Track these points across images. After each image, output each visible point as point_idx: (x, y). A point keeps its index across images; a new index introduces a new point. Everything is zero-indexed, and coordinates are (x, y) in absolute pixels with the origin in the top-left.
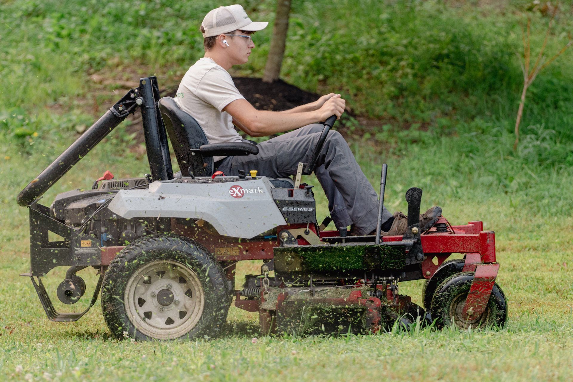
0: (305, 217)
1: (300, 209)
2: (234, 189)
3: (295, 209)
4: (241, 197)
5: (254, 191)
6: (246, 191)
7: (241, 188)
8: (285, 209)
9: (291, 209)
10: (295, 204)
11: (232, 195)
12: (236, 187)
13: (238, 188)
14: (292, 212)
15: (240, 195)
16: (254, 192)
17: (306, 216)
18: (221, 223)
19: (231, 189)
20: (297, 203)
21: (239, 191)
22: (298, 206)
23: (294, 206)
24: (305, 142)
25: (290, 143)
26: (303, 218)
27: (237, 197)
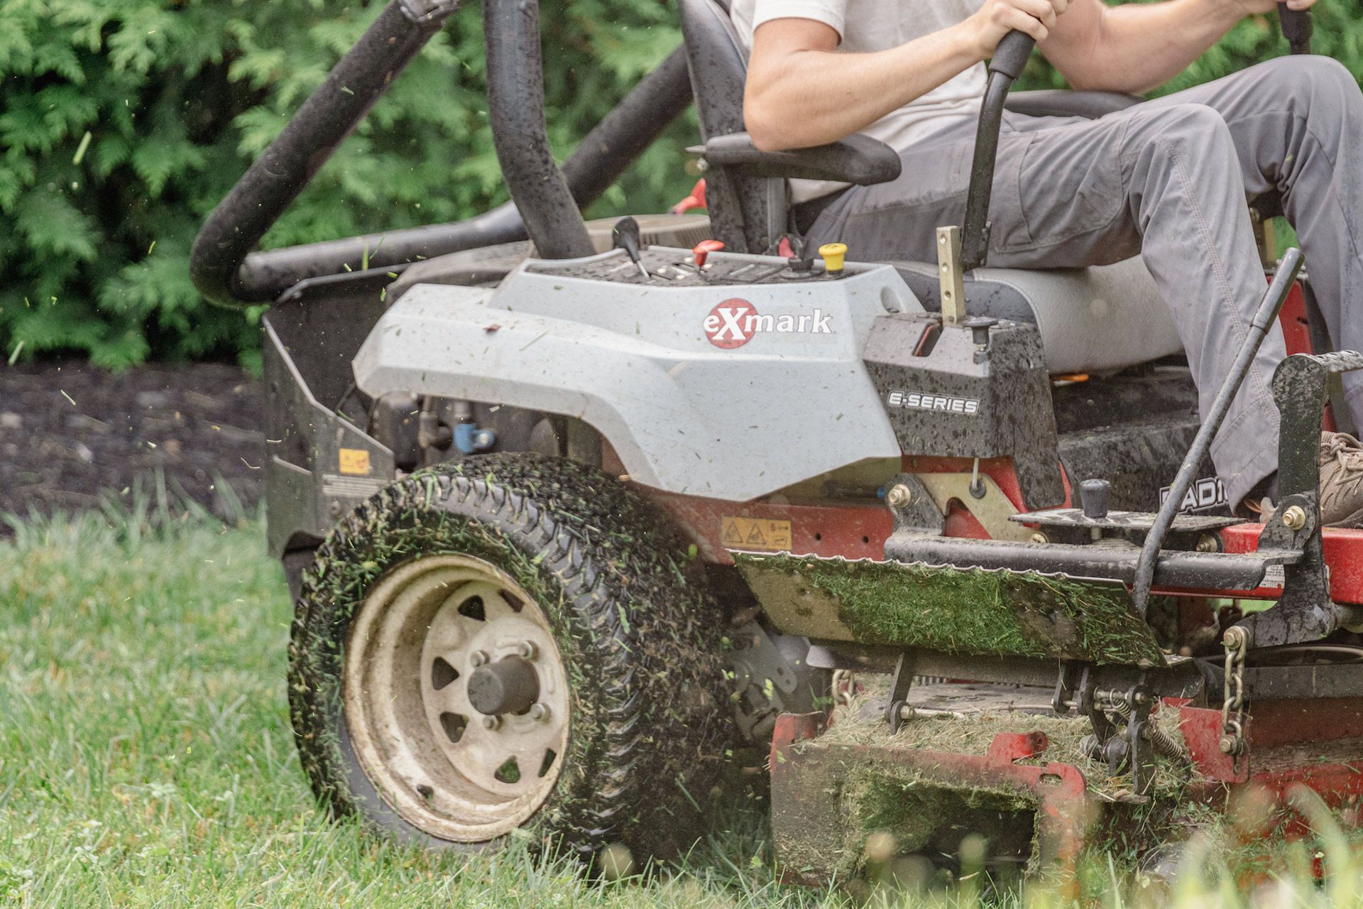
0: (956, 435)
1: (941, 403)
2: (725, 312)
3: (927, 402)
4: (739, 344)
5: (796, 324)
6: (765, 323)
7: (752, 310)
8: (895, 399)
9: (914, 401)
10: (926, 384)
11: (710, 336)
12: (733, 304)
13: (742, 311)
14: (917, 411)
15: (738, 335)
16: (796, 331)
17: (960, 430)
18: (639, 438)
19: (715, 312)
20: (932, 380)
21: (741, 323)
22: (934, 391)
23: (921, 391)
24: (1085, 143)
25: (1040, 144)
26: (949, 437)
27: (728, 343)
